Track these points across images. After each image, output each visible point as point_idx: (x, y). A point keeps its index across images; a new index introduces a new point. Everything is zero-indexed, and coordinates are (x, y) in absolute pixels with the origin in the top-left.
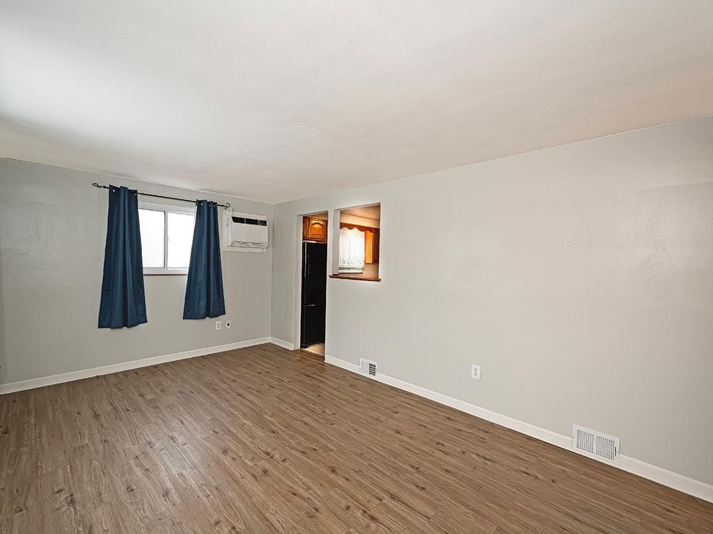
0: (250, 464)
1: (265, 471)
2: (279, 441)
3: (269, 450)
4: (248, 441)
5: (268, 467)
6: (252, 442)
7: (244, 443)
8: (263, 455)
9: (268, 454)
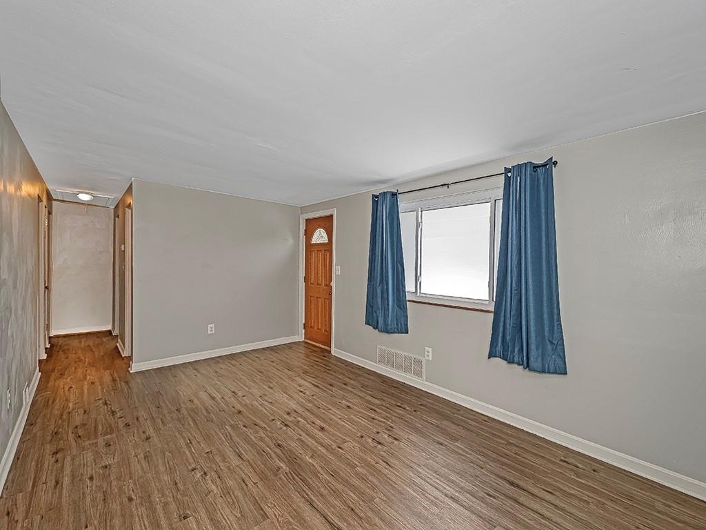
0: (300, 419)
1: (288, 414)
2: (274, 435)
3: (284, 428)
4: (305, 437)
5: (287, 417)
6: (300, 435)
7: (307, 435)
8: (290, 424)
9: (286, 425)
